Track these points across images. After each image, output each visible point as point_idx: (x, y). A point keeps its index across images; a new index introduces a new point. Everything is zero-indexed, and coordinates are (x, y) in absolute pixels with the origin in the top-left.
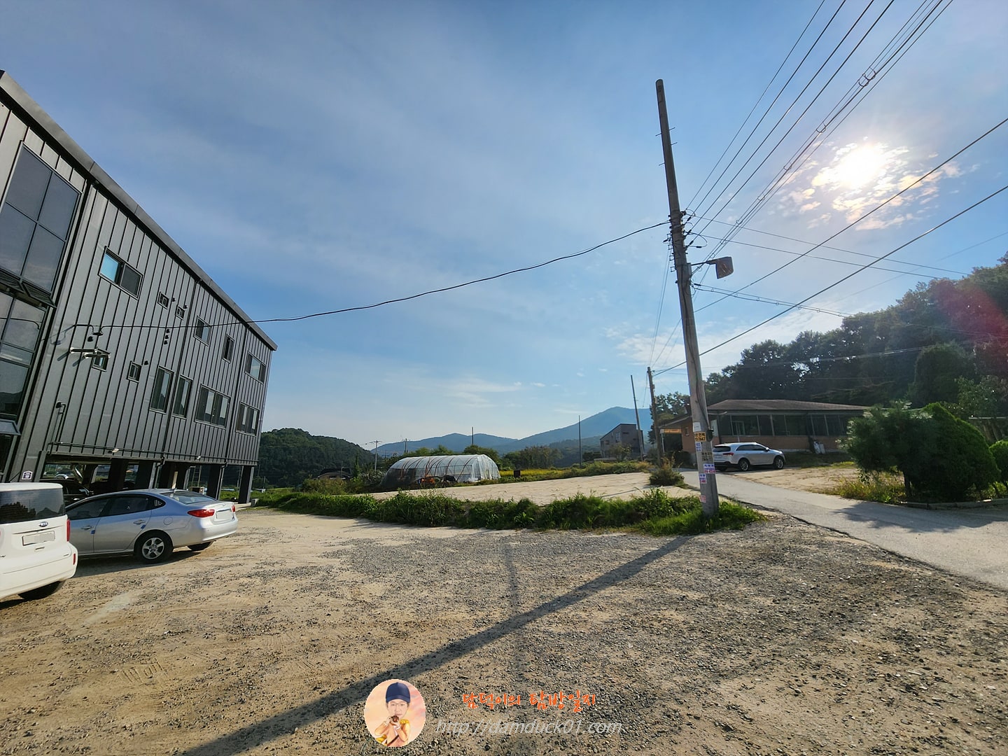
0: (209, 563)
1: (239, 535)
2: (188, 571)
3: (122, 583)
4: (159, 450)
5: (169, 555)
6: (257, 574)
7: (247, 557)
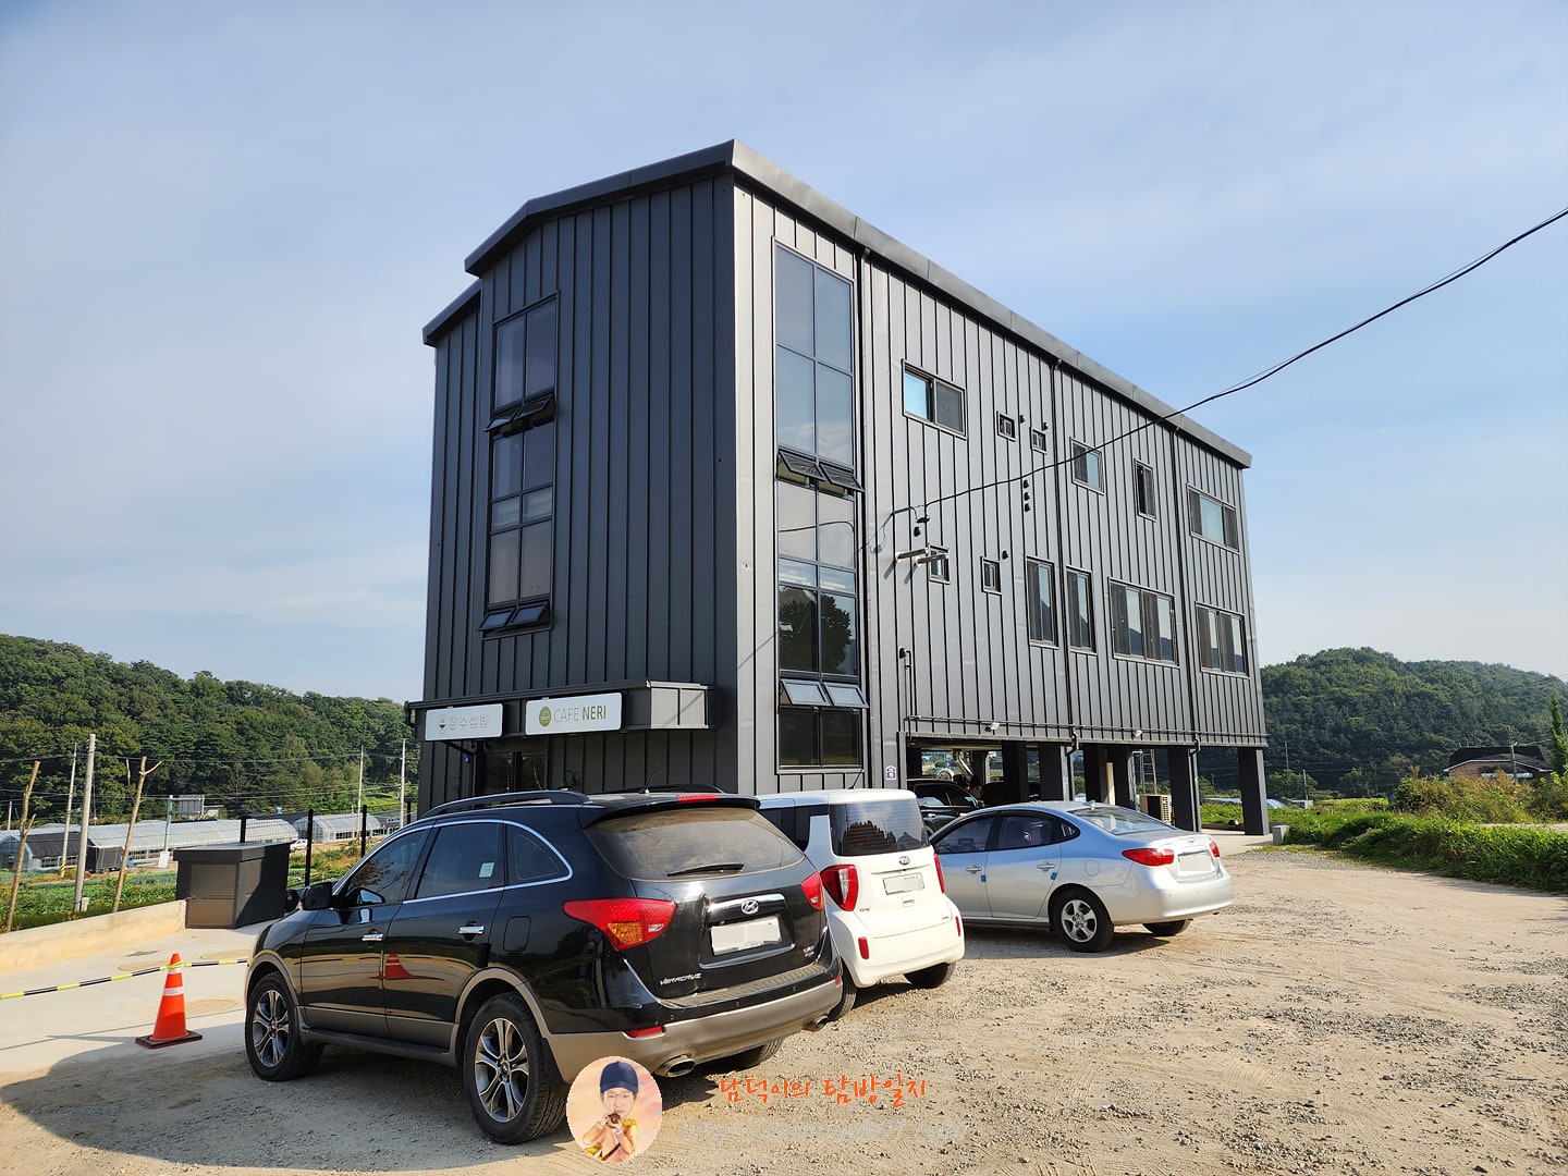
0: (1187, 969)
1: (1246, 909)
2: (1144, 979)
3: (1038, 983)
4: (1064, 721)
5: (1106, 940)
6: (1289, 1015)
7: (1265, 968)
